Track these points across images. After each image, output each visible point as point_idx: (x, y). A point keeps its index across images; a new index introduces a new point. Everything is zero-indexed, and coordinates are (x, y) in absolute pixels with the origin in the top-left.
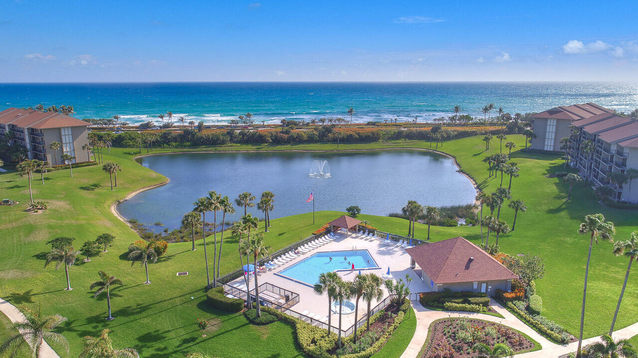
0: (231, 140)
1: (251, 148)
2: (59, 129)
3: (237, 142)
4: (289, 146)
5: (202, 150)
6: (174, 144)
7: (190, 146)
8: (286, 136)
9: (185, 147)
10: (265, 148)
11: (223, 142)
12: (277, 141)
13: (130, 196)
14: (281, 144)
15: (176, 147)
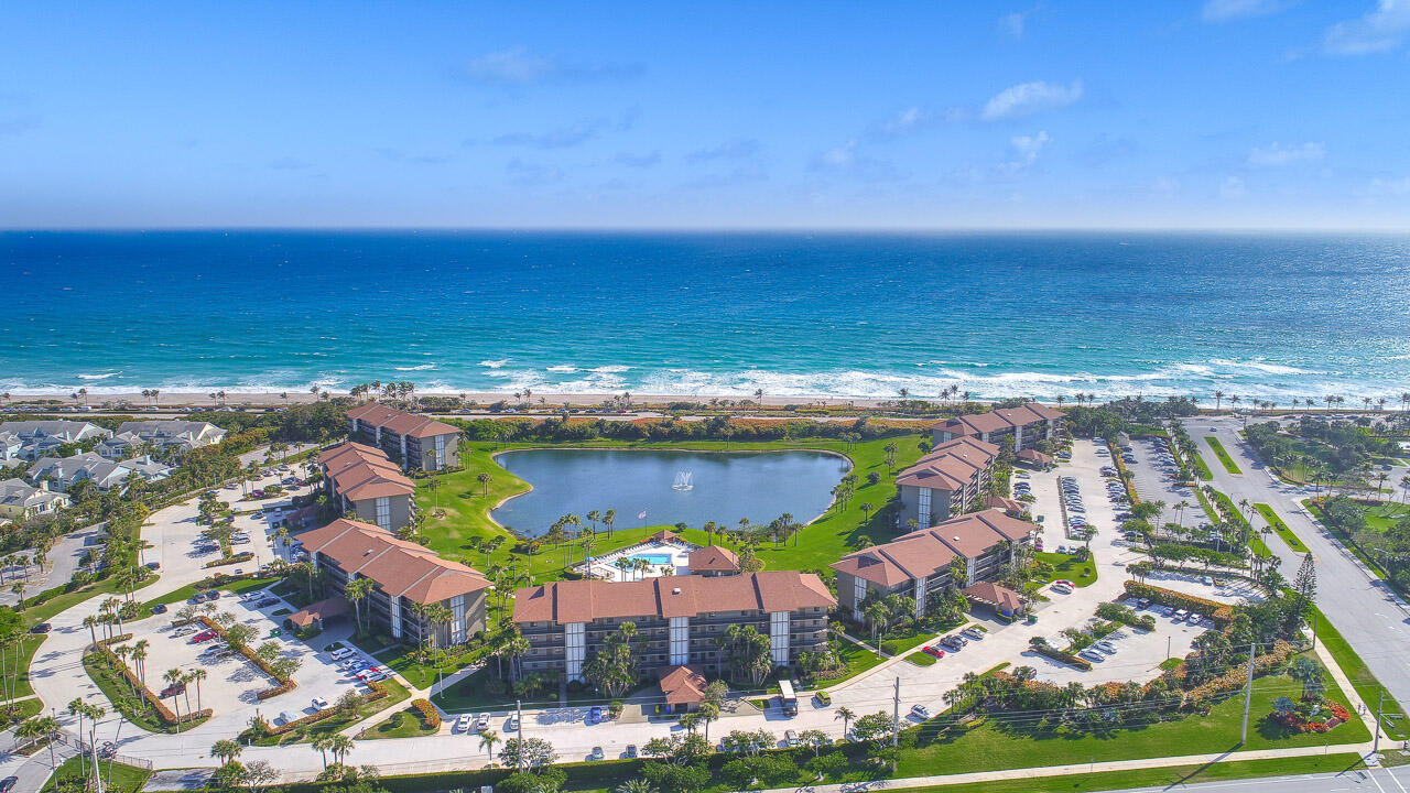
0: (602, 434)
1: (623, 445)
2: (434, 437)
3: (606, 436)
4: (669, 443)
5: (567, 446)
6: (533, 437)
7: (552, 441)
8: (667, 430)
9: (546, 441)
10: (640, 445)
11: (591, 437)
12: (656, 435)
13: (500, 504)
14: (660, 440)
15: (537, 441)
